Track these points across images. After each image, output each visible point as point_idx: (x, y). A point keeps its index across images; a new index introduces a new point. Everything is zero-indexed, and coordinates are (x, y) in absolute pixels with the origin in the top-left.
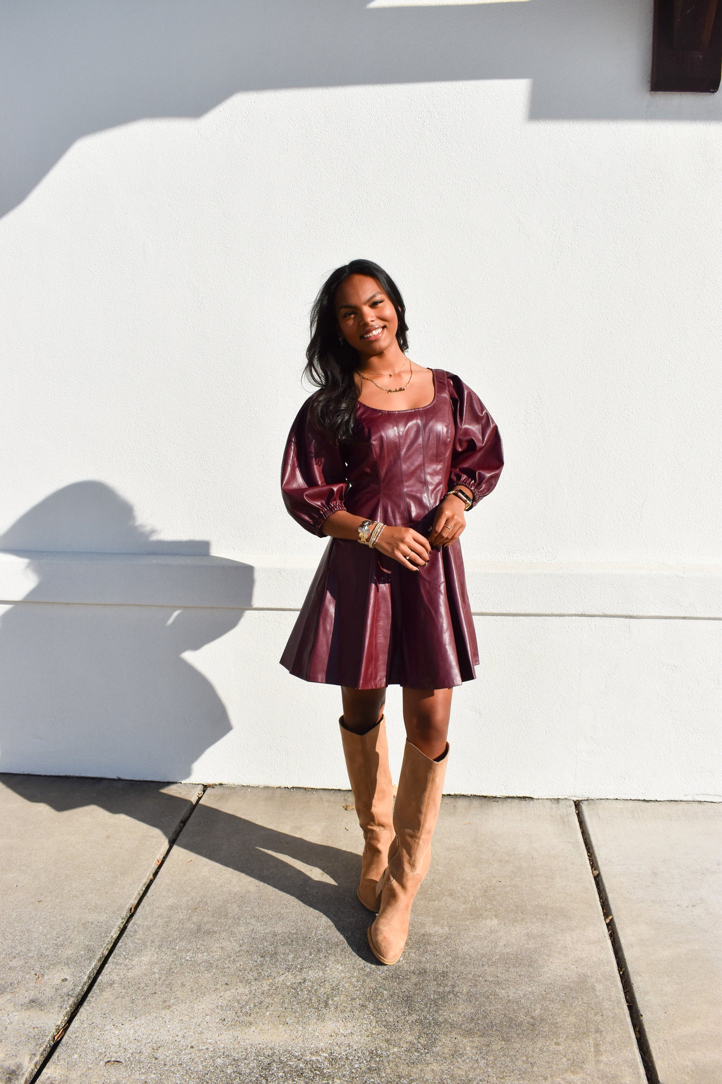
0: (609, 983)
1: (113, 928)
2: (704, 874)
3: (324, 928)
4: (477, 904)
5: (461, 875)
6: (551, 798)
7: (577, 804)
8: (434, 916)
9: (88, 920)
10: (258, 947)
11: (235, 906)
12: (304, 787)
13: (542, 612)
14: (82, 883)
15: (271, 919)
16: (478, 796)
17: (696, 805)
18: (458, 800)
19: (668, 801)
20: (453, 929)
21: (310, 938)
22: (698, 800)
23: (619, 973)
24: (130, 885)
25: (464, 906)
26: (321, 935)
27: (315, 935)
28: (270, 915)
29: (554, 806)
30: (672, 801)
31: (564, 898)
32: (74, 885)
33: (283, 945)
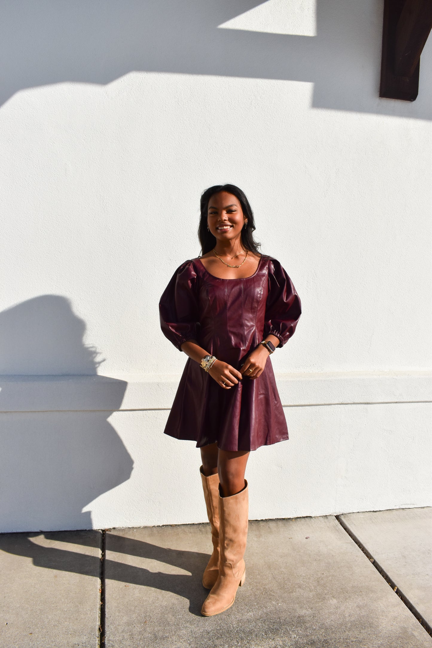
0: (419, 630)
1: (95, 646)
2: (429, 553)
3: (236, 622)
4: (318, 591)
5: (298, 573)
6: (322, 515)
7: (337, 517)
8: (298, 603)
9: (75, 643)
10: (202, 644)
11: (170, 616)
12: (170, 524)
13: (319, 403)
14: (55, 615)
15: (199, 621)
16: (279, 519)
17: (401, 510)
18: (268, 523)
19: (386, 510)
20: (314, 610)
21: (231, 631)
22: (402, 508)
23: (420, 623)
24: (90, 611)
25: (311, 593)
26: (238, 628)
27: (233, 628)
28: (197, 619)
29: (326, 520)
30: (388, 510)
31: (365, 579)
32: (50, 617)
33: (217, 639)
